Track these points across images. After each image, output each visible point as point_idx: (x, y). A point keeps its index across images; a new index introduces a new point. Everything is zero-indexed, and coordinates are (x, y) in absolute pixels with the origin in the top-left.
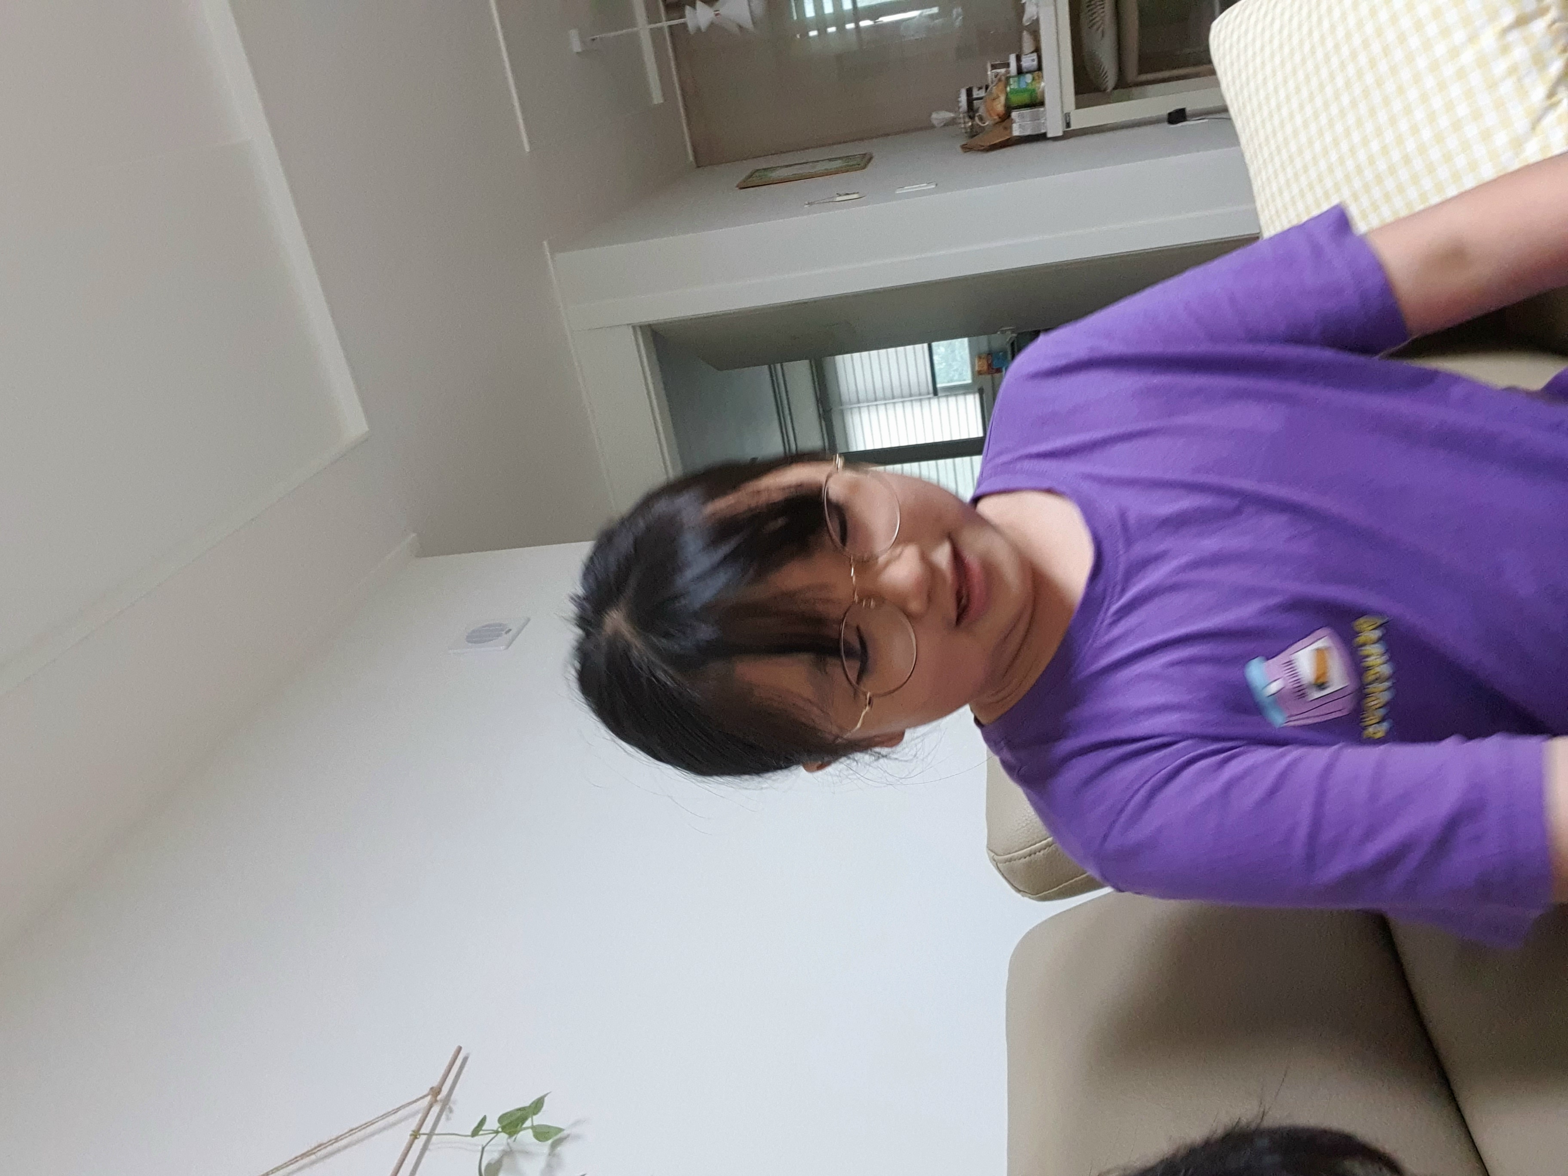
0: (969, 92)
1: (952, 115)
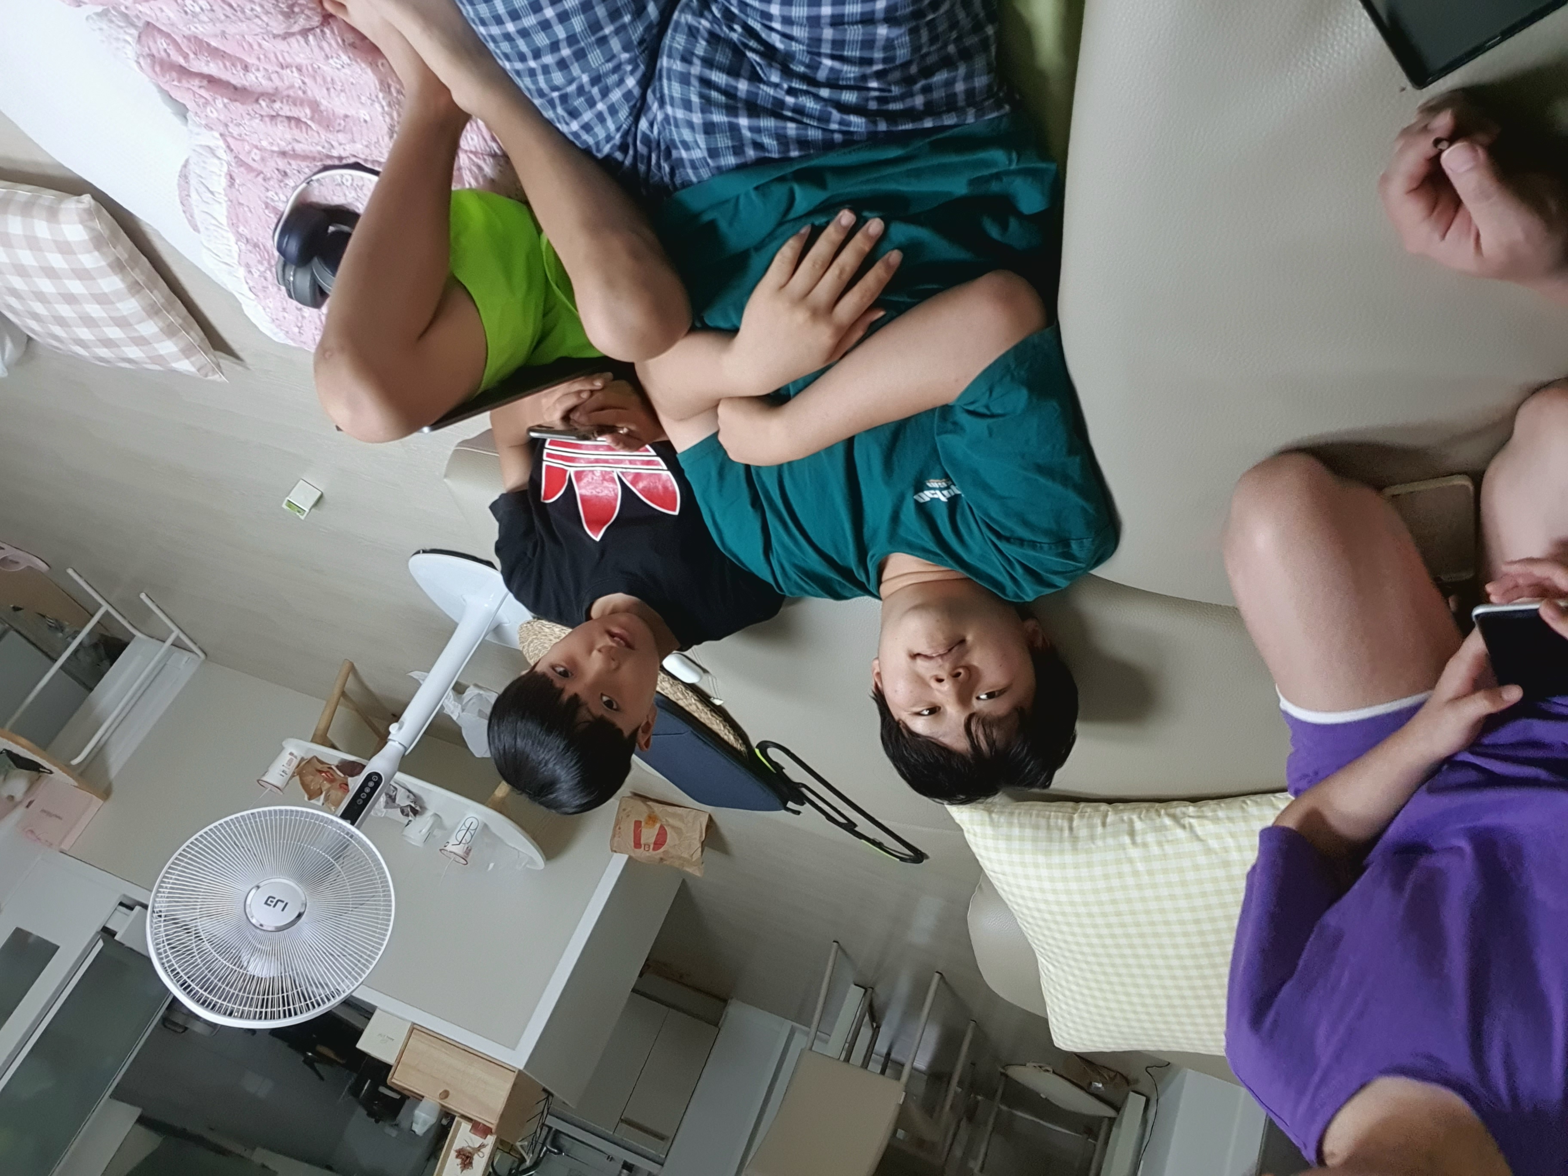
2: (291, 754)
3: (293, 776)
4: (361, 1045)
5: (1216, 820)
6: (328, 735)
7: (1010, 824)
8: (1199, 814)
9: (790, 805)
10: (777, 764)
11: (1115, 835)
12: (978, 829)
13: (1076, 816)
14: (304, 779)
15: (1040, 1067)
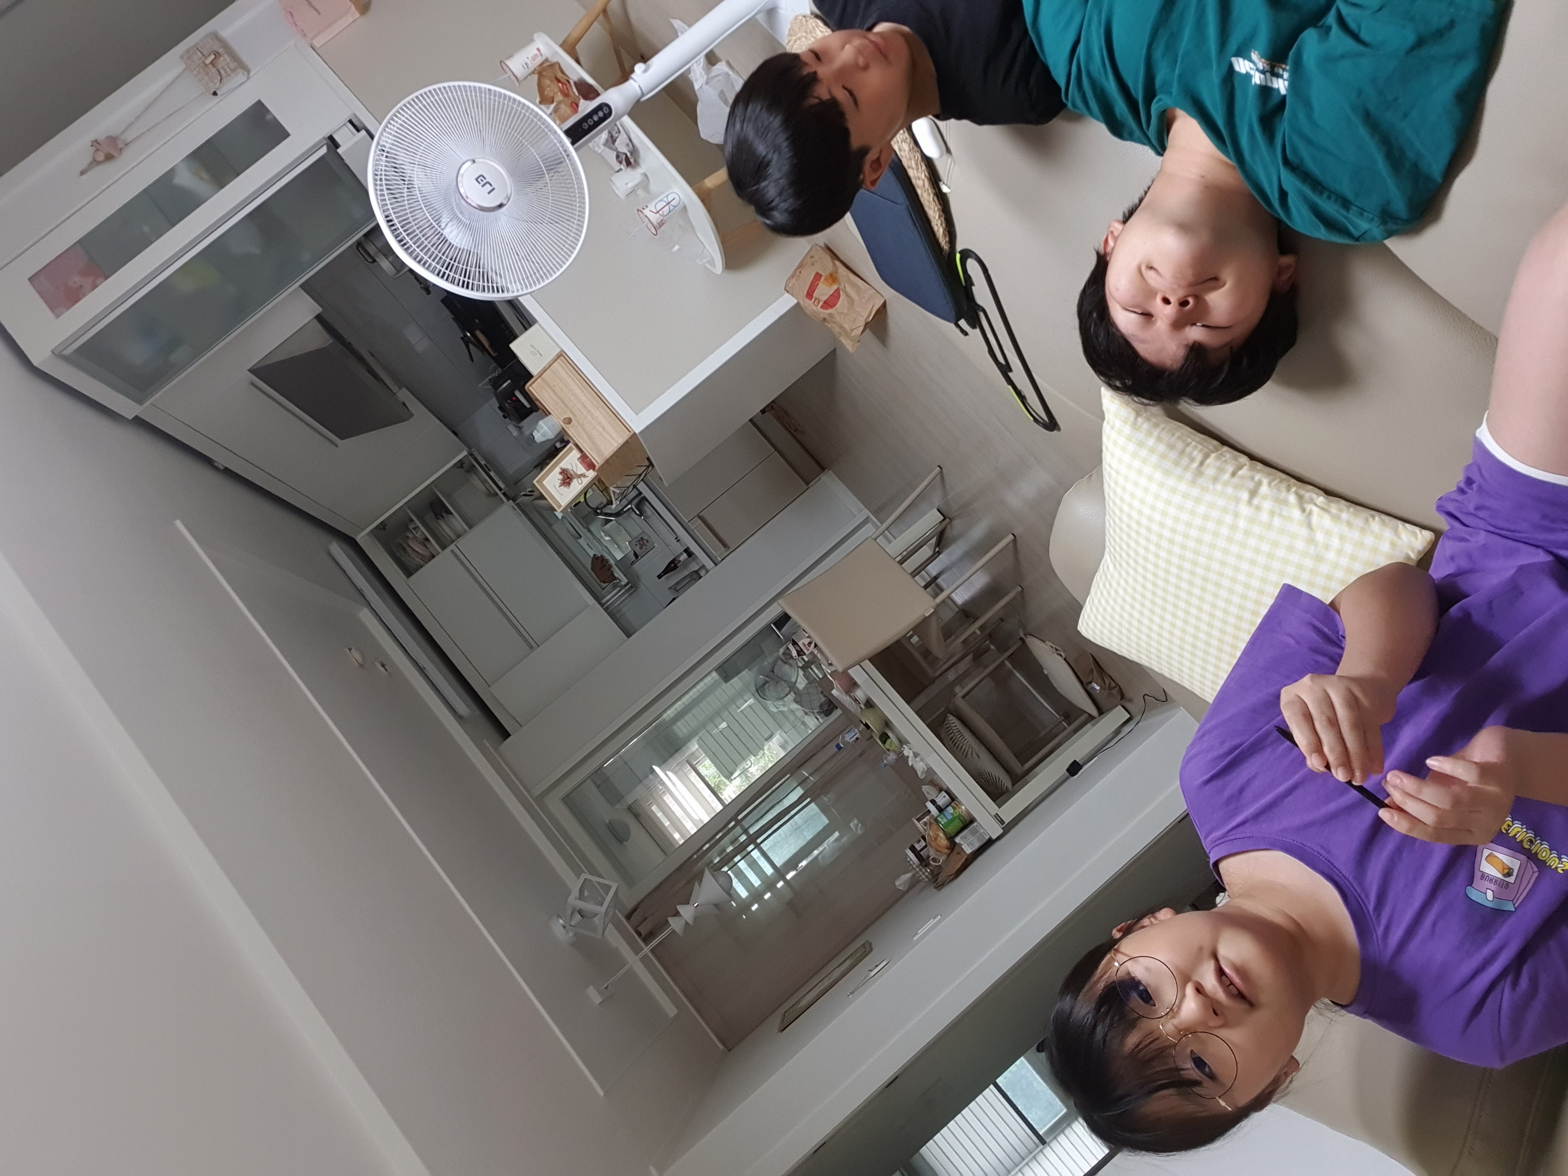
0: (913, 849)
1: (909, 875)
2: (538, 50)
3: (533, 73)
4: (513, 346)
5: (1336, 518)
6: (577, 47)
7: (1149, 433)
8: (1325, 507)
9: (963, 323)
10: (970, 277)
11: (1236, 487)
12: (1118, 424)
13: (1213, 455)
14: (542, 80)
15: (1056, 650)
